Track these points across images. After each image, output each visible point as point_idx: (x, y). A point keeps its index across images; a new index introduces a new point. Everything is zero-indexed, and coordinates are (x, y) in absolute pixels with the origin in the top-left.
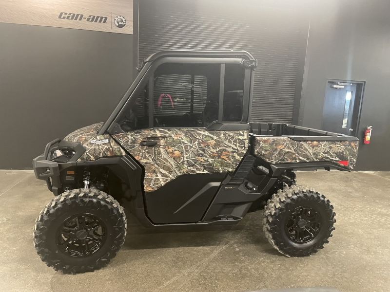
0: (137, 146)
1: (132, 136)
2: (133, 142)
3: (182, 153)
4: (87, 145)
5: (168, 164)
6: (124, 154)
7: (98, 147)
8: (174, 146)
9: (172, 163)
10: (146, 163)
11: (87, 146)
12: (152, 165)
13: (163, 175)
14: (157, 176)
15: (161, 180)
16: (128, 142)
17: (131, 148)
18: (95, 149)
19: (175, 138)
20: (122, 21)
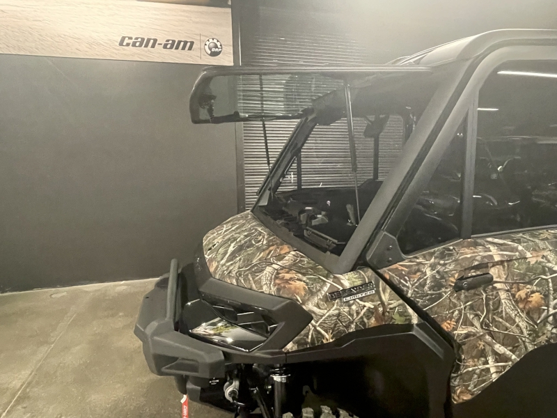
0: (447, 293)
1: (433, 267)
2: (437, 285)
3: (546, 296)
4: (318, 306)
5: (514, 330)
6: (415, 320)
7: (347, 309)
8: (530, 283)
9: (523, 325)
10: (467, 336)
11: (315, 309)
12: (480, 338)
13: (499, 358)
14: (486, 363)
15: (493, 370)
16: (423, 285)
17: (432, 300)
18: (339, 315)
19: (533, 261)
20: (216, 47)
